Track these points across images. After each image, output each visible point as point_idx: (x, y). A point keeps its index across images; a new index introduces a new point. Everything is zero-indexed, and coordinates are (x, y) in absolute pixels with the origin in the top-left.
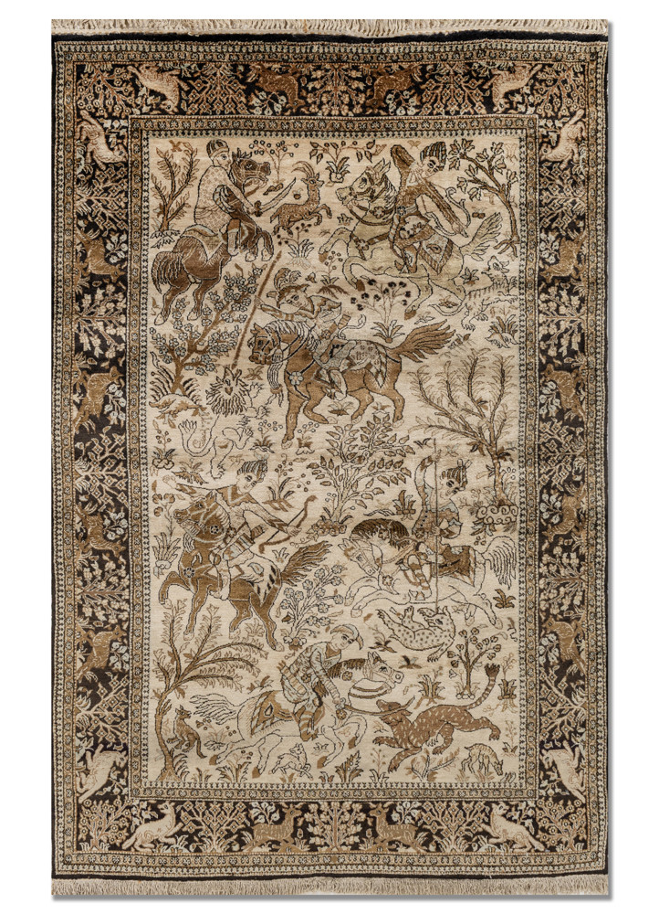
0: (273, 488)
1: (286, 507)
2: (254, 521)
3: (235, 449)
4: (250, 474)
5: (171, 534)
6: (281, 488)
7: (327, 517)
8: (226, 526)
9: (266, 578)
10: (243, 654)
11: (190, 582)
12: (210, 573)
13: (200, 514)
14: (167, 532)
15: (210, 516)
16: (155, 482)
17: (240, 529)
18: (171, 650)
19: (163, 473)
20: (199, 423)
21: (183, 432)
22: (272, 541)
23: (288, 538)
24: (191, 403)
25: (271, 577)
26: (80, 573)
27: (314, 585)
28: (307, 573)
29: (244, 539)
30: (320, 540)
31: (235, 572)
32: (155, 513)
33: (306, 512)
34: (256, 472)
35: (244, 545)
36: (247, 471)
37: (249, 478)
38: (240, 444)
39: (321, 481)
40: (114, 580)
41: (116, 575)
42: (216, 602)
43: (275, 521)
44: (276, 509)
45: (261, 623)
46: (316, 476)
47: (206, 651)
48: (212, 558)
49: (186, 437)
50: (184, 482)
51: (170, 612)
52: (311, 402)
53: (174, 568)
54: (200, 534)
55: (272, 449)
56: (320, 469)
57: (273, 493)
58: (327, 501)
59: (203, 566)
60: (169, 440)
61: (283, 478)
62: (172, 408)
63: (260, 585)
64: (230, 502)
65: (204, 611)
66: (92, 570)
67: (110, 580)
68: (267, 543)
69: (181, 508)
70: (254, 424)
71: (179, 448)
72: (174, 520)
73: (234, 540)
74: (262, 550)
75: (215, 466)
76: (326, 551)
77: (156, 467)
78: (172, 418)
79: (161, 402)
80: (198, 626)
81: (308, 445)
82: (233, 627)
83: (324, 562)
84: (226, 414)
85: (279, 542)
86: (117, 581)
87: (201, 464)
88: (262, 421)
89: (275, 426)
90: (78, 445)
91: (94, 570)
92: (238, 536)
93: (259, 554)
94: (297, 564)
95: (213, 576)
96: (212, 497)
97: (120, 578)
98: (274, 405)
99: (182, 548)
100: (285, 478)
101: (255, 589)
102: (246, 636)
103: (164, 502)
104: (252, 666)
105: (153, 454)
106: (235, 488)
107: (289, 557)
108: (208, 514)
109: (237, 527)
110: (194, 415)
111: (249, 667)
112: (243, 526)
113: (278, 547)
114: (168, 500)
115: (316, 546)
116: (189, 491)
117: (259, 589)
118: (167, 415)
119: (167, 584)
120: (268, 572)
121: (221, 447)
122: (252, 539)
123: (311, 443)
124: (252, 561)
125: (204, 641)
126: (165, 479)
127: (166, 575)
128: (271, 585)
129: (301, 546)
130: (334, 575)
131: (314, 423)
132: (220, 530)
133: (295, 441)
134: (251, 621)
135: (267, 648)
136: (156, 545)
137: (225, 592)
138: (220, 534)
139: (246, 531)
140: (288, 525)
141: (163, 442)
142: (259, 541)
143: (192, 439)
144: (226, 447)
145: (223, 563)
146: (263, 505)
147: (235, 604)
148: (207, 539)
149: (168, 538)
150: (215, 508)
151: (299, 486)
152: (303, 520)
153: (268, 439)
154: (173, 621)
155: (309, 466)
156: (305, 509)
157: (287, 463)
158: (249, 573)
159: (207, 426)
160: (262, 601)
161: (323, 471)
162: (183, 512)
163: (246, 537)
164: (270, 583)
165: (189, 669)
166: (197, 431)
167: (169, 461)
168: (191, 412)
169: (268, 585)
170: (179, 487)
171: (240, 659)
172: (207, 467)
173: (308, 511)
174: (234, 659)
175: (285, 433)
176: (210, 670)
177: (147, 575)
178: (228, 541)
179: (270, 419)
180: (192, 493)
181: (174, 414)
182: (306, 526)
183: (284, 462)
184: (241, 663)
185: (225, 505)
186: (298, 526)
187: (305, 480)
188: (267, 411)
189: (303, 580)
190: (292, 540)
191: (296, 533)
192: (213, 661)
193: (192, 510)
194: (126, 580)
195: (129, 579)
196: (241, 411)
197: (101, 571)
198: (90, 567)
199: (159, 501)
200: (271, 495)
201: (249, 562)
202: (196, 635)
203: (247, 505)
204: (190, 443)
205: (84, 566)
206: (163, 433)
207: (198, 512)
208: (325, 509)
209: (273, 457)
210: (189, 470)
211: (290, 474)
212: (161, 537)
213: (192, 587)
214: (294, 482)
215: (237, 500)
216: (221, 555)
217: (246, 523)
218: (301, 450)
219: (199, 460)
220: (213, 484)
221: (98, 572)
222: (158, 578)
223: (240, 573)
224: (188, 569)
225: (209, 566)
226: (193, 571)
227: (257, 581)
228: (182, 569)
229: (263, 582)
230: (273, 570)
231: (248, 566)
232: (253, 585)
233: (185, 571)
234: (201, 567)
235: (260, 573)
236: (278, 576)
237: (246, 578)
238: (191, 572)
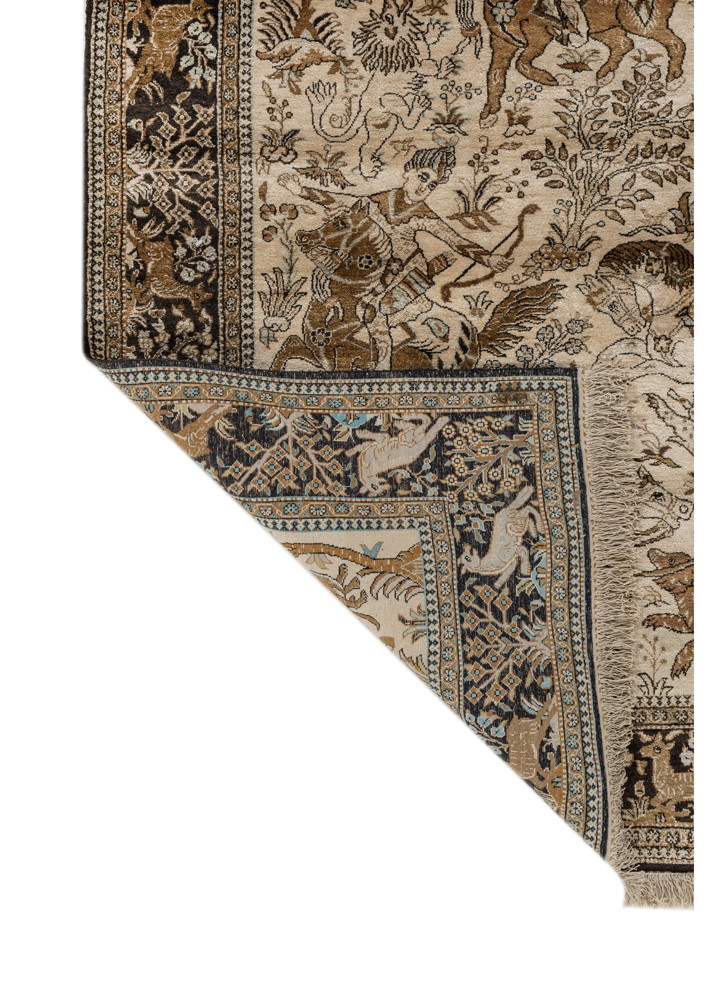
0: (465, 192)
1: (486, 223)
2: (432, 247)
3: (401, 130)
4: (427, 170)
5: (291, 271)
6: (479, 192)
7: (557, 239)
8: (385, 255)
9: (454, 344)
11: (322, 354)
12: (357, 336)
13: (340, 238)
14: (285, 267)
15: (358, 240)
16: (265, 184)
17: (408, 260)
19: (278, 169)
20: (340, 87)
21: (313, 100)
22: (463, 280)
23: (491, 275)
24: (327, 53)
25: (461, 341)
26: (133, 340)
27: (536, 354)
28: (523, 333)
29: (416, 277)
30: (545, 277)
31: (399, 335)
32: (264, 236)
33: (521, 232)
34: (436, 167)
35: (416, 286)
36: (422, 165)
37: (424, 177)
38: (409, 122)
39: (547, 179)
40: (191, 350)
41: (195, 342)
43: (469, 246)
44: (470, 227)
46: (538, 172)
48: (360, 312)
49: (318, 108)
50: (315, 184)
52: (528, 51)
53: (296, 330)
54: (340, 270)
55: (463, 128)
56: (545, 160)
57: (465, 200)
58: (557, 212)
59: (346, 326)
60: (290, 115)
61: (482, 176)
62: (296, 60)
63: (443, 356)
64: (392, 217)
66: (154, 334)
67: (185, 351)
68: (456, 284)
69: (308, 228)
70: (433, 87)
71: (306, 128)
72: (295, 247)
73: (399, 279)
74: (446, 297)
75: (367, 158)
76: (555, 297)
77: (267, 159)
78: (294, 78)
79: (276, 51)
81: (524, 121)
83: (555, 315)
84: (386, 70)
85: (475, 282)
86: (196, 352)
87: (342, 154)
88: (447, 82)
89: (469, 91)
90: (133, 123)
91: (157, 334)
92: (405, 272)
94: (508, 319)
95: (362, 343)
96: (363, 209)
97: (202, 348)
98: (467, 56)
99: (310, 294)
100: (485, 176)
101: (434, 363)
103: (279, 217)
105: (261, 139)
106: (401, 193)
107: (493, 306)
108: (353, 237)
109: (404, 257)
110: (332, 72)
112: (413, 255)
113: (473, 291)
114: (286, 215)
115: (538, 289)
116: (322, 199)
118: (286, 72)
119: (282, 357)
120: (456, 333)
121: (378, 126)
122: (430, 277)
123: (529, 117)
124: (430, 314)
126: (282, 179)
127: (281, 341)
128: (462, 357)
129: (514, 288)
130: (569, 336)
131: (535, 84)
132: (375, 263)
133: (502, 115)
136: (266, 289)
138: (374, 269)
139: (419, 263)
140: (490, 254)
141: (279, 117)
142: (441, 280)
143: (329, 113)
144: (385, 125)
145: (380, 319)
146: (447, 221)
148: (354, 278)
149: (285, 277)
150: (366, 227)
151: (509, 190)
152: (516, 244)
153: (458, 112)
155: (526, 156)
156: (520, 227)
157: (489, 152)
158: (424, 335)
159: (354, 91)
161: (550, 163)
162: (313, 235)
163: (420, 274)
164: (460, 352)
166: (338, 99)
167: (288, 150)
168: (327, 67)
169: (457, 356)
170: (305, 193)
172: (352, 159)
173: (526, 233)
175: (485, 101)
177: (249, 341)
178: (388, 280)
180: (328, 202)
181: (299, 71)
182: (522, 253)
183: (484, 149)
185: (383, 223)
186: (508, 255)
187: (519, 178)
188: (454, 66)
189: (517, 347)
190: (497, 277)
191: (504, 267)
193: (326, 231)
194: (211, 351)
195: (218, 350)
196: (412, 65)
197: (168, 336)
198: (150, 328)
199: (272, 217)
200: (462, 205)
201: (423, 317)
203: (421, 221)
204: (325, 120)
205: (139, 327)
206: (279, 102)
207: (337, 234)
208: (553, 226)
209: (464, 141)
210: (323, 165)
211: (493, 169)
212: (273, 276)
213: (325, 362)
214: (501, 183)
215: (402, 215)
216: (377, 306)
217: (419, 251)
218: (513, 129)
219: (340, 148)
220: (364, 188)
221: (163, 337)
222: (268, 347)
223: (408, 337)
224: (319, 331)
225: (356, 326)
226: (328, 334)
227: (438, 349)
228: (308, 332)
229: (449, 351)
230: (465, 328)
231: (423, 324)
232: (431, 357)
233: (313, 334)
234: (342, 327)
235: (442, 335)
236: (473, 340)
237: (419, 345)
238: (324, 335)
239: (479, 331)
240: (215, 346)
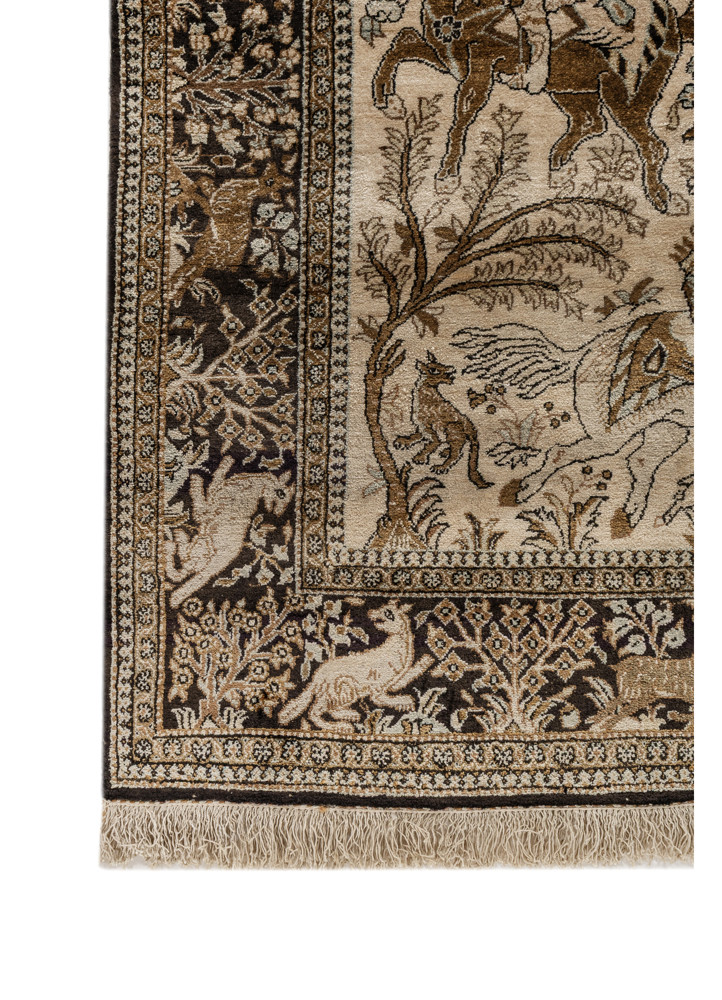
9: (642, 34)
10: (584, 226)
11: (449, 53)
12: (500, 27)
18: (403, 219)
25: (652, 30)
26: (181, 38)
31: (561, 23)
40: (262, 51)
41: (269, 40)
42: (514, 100)
47: (489, 221)
51: (400, 125)
53: (411, 19)
59: (483, 12)
63: (626, 53)
65: (483, 124)
66: (211, 28)
67: (255, 52)
80: (469, 158)
86: (270, 54)
91: (216, 28)
95: (507, 37)
97: (278, 47)
101: (613, 63)
102: (590, 182)
104: (606, 254)
111: (599, 256)
117: (622, 63)
119: (392, 58)
120: (645, 17)
125: (485, 197)
127: (391, 36)
128: (654, 52)
134: (603, 142)
135: (644, 209)
137: (537, 73)
147: (563, 102)
154: (409, 147)
158: (597, 23)
160: (631, 91)
164: (652, 46)
165: (447, 268)
169: (647, 52)
171: (576, 239)
174: (560, 239)
176: (501, 267)
177: (344, 37)
184: (578, 248)
192: (507, 246)
194: (292, 52)
195: (300, 50)
197: (231, 30)
198: (205, 19)
202: (466, 181)
205: (190, 18)
213: (454, 65)
221: (225, 33)
222: (371, 44)
223: (574, 26)
224: (445, 20)
225: (499, 11)
226: (458, 25)
227: (619, 43)
228: (429, 22)
229: (635, 45)
230: (658, 11)
231: (596, 6)
232: (608, 55)
233: (437, 24)
234: (478, 14)
235: (625, 21)
236: (671, 27)
237: (590, 37)
238: (452, 26)
239: (680, 13)
240: (296, 44)
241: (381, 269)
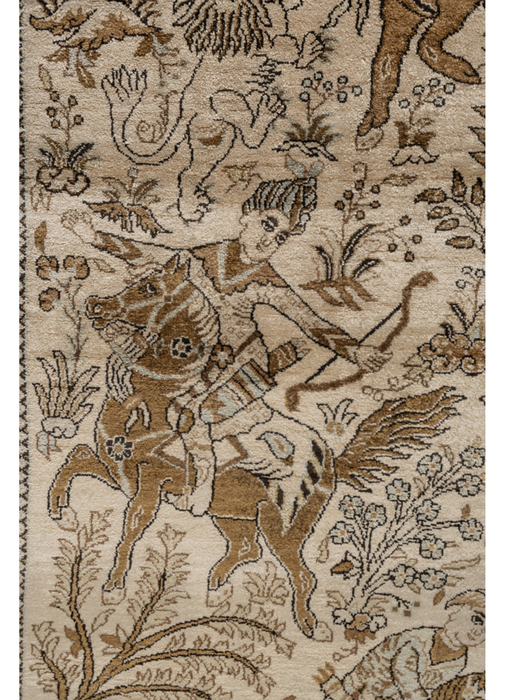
0: (328, 250)
1: (356, 298)
2: (277, 329)
3: (239, 149)
4: (274, 213)
5: (77, 355)
6: (348, 250)
7: (458, 327)
8: (209, 339)
9: (300, 469)
10: (236, 644)
11: (120, 472)
12: (167, 450)
13: (147, 310)
14: (69, 350)
15: (173, 314)
16: (44, 225)
17: (242, 348)
18: (71, 625)
19: (63, 202)
20: (153, 77)
21: (114, 97)
22: (318, 380)
23: (358, 376)
24: (133, 21)
25: (310, 467)
27: (414, 492)
28: (398, 463)
29: (252, 373)
30: (436, 383)
31: (226, 452)
32: (42, 302)
33: (406, 312)
34: (288, 209)
35: (250, 387)
36: (267, 206)
37: (270, 224)
38: (252, 136)
39: (449, 235)
42: (181, 521)
43: (329, 331)
44: (332, 302)
45: (281, 572)
46: (436, 222)
47: (151, 632)
48: (173, 415)
49: (121, 110)
50: (114, 228)
51: (72, 537)
52: (440, 24)
53: (85, 437)
54: (146, 358)
55: (331, 149)
56: (449, 203)
57: (328, 262)
58: (460, 286)
59: (153, 435)
60: (79, 120)
61: (354, 226)
62: (87, 31)
63: (284, 485)
64: (222, 283)
65: (150, 539)
68: (307, 386)
69: (104, 293)
70: (290, 81)
71: (102, 140)
72: (86, 322)
73: (227, 375)
74: (293, 402)
75: (188, 190)
76: (449, 412)
77: (47, 187)
78: (85, 62)
79: (59, 16)
80: (135, 574)
81: (422, 141)
82: (217, 579)
83: (444, 439)
84: (220, 51)
85: (335, 385)
87: (154, 182)
88: (310, 74)
89: (342, 89)
92: (237, 366)
93: (286, 412)
94: (376, 440)
95: (174, 460)
96: (180, 268)
98: (342, 33)
99: (104, 389)
100: (359, 225)
101: (272, 493)
102: (245, 602)
103: (63, 275)
104: (255, 671)
105: (38, 156)
106: (236, 246)
107: (357, 421)
108: (167, 309)
109: (236, 343)
110: (140, 53)
111: (249, 671)
112: (249, 341)
113: (332, 397)
114: (72, 272)
115: (426, 399)
116: (124, 250)
117: (280, 494)
118: (73, 51)
119: (67, 473)
120: (304, 454)
121: (206, 142)
122: (271, 374)
123: (431, 135)
124: (267, 427)
125: (148, 609)
126: (69, 219)
127: (66, 452)
128: (311, 487)
129: (389, 396)
130: (464, 470)
131: (444, 80)
132: (195, 350)
133: (391, 130)
134: (258, 568)
135: (292, 632)
136: (42, 379)
137: (201, 497)
138: (194, 358)
139: (256, 353)
140: (358, 344)
141: (64, 122)
142: (287, 379)
143: (135, 118)
144: (217, 141)
145: (199, 430)
146: (300, 291)
147: (223, 525)
148: (164, 370)
149: (70, 365)
150: (184, 295)
151: (392, 248)
152: (397, 332)
153: (325, 122)
154: (79, 560)
155: (421, 197)
156: (404, 306)
157: (367, 189)
158: (258, 454)
159: (173, 85)
160: (286, 523)
161: (457, 209)
162: (109, 303)
163: (257, 369)
164: (309, 481)
165: (112, 670)
166: (149, 97)
167: (77, 174)
168: (133, 44)
169: (303, 486)
170: (100, 241)
171: (229, 655)
172: (168, 191)
173: (413, 313)
174: (215, 653)
175: (366, 106)
176: (160, 674)
178: (213, 375)
179: (332, 69)
180: (131, 256)
181: (91, 48)
182: (404, 347)
183: (360, 184)
184: (230, 662)
185: (208, 290)
186: (384, 347)
187: (408, 231)
188: (324, 47)
189: (388, 480)
190: (366, 380)
191: (378, 364)
192: (166, 656)
193: (129, 298)
196: (260, 45)
199: (53, 274)
200: (322, 269)
201: (260, 429)
202: (131, 593)
203: (262, 290)
204: (131, 129)
206: (64, 99)
207: (144, 304)
208: (454, 307)
209: (331, 170)
210: (126, 200)
211: (371, 216)
212: (53, 362)
213: (125, 483)
214: (382, 237)
215: (237, 279)
216: (196, 411)
217: (258, 334)
218: (406, 152)
219: (151, 174)
220: (184, 236)
222: (48, 458)
223: (238, 455)
224: (117, 440)
225: (167, 436)
226: (129, 445)
227: (278, 475)
228: (102, 440)
229: (293, 478)
230: (317, 451)
231: (259, 439)
232: (267, 485)
233: (109, 443)
234: (148, 436)
235: (285, 456)
236: (327, 466)
237: (251, 467)
238: (123, 446)
239: (337, 453)
241: (52, 667)
